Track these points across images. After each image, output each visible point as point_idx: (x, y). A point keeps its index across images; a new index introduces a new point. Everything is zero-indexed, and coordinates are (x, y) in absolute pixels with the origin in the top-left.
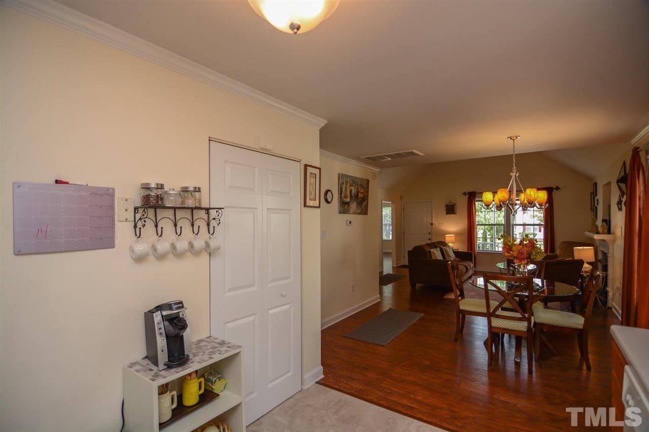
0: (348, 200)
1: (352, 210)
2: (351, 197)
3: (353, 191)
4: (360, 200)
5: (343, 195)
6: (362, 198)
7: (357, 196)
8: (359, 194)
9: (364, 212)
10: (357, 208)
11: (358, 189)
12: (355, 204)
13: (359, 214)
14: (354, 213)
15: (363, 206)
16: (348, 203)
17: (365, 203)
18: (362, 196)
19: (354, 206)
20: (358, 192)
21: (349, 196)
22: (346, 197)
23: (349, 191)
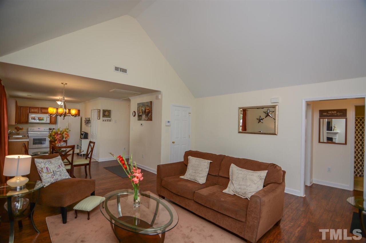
0: (141, 114)
1: (143, 119)
2: (142, 112)
3: (143, 110)
4: (147, 113)
5: (139, 112)
6: (148, 112)
7: (145, 111)
8: (146, 110)
9: (150, 119)
10: (145, 117)
11: (145, 108)
12: (144, 115)
13: (147, 120)
14: (144, 120)
15: (149, 116)
16: (141, 116)
17: (150, 114)
18: (148, 111)
19: (144, 116)
20: (145, 110)
21: (141, 112)
22: (140, 113)
23: (141, 110)
